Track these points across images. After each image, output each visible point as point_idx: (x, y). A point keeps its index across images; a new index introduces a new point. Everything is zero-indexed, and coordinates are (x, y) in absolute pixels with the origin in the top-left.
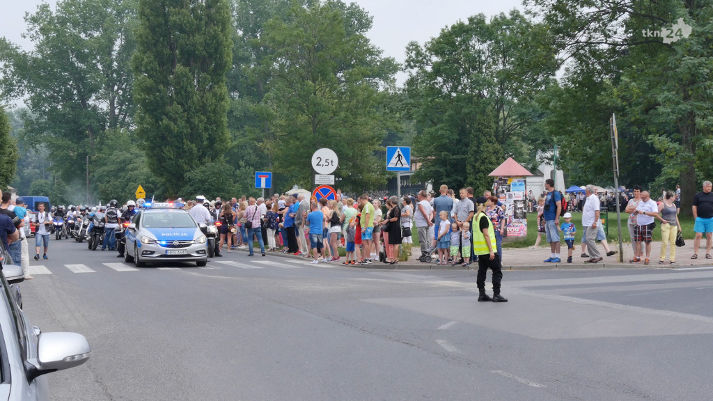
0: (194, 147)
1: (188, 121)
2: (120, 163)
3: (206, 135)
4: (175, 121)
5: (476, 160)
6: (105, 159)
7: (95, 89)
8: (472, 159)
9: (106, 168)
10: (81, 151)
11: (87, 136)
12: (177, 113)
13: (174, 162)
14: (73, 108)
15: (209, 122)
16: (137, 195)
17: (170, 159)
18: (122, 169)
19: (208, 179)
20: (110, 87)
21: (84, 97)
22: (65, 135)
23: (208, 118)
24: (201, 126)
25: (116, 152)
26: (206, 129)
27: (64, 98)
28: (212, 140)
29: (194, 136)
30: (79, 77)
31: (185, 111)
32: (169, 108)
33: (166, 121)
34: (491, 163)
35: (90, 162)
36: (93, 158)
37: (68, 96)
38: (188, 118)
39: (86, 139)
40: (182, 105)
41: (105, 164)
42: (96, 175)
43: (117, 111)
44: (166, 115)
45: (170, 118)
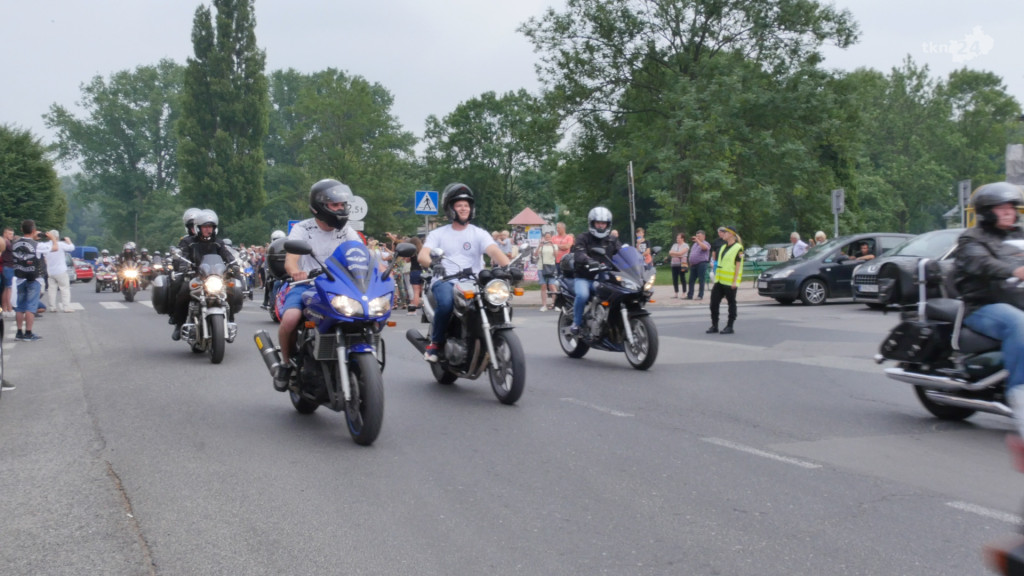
0: (233, 204)
1: (228, 181)
2: (166, 219)
3: (244, 194)
4: (215, 180)
5: (487, 219)
6: (152, 217)
7: (143, 154)
8: (484, 218)
10: (131, 209)
11: (136, 197)
12: (217, 173)
14: (124, 171)
15: (247, 182)
18: (168, 226)
20: (157, 152)
21: (133, 161)
22: (116, 195)
23: (246, 179)
24: (240, 186)
25: (161, 211)
26: (244, 189)
27: (115, 162)
28: (249, 199)
29: (233, 194)
30: (130, 144)
31: (224, 172)
32: (209, 169)
33: (207, 180)
34: (501, 223)
35: (139, 219)
36: (141, 216)
37: (119, 160)
38: (228, 179)
39: (135, 200)
40: (222, 166)
41: (152, 222)
43: (164, 175)
44: (208, 175)
45: (211, 178)
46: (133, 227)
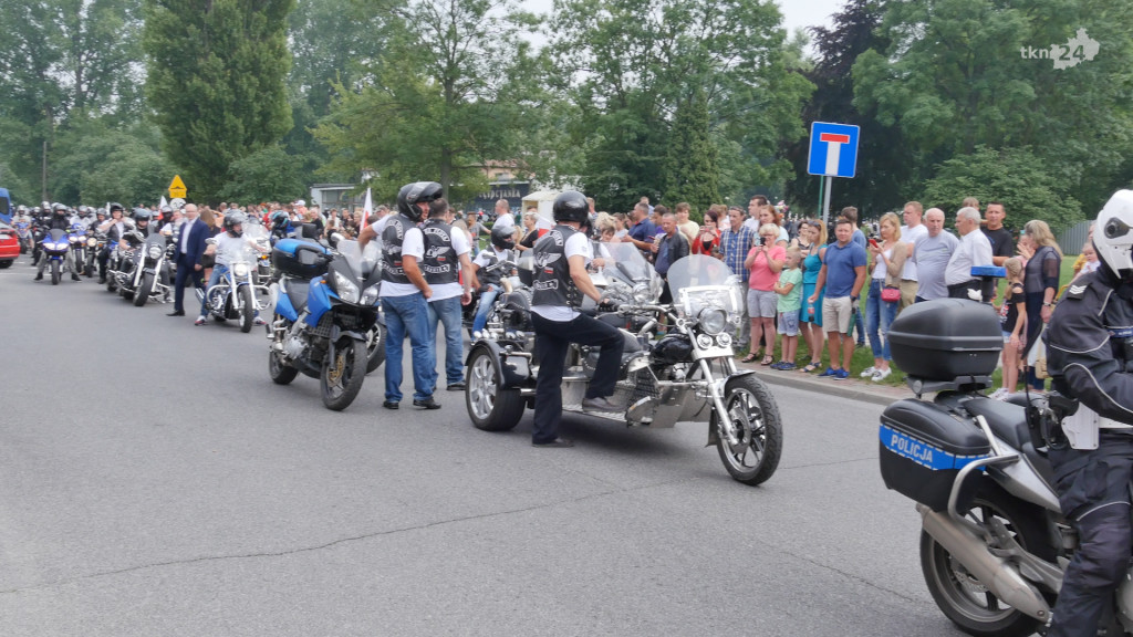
0: (239, 123)
1: (231, 83)
2: (98, 150)
3: (257, 107)
4: (211, 81)
5: (682, 165)
6: (70, 146)
7: (56, 57)
8: (676, 163)
9: (74, 158)
10: (36, 134)
11: (44, 117)
12: (215, 70)
13: (207, 145)
14: (26, 79)
15: (264, 87)
16: (171, 190)
17: (201, 140)
18: (103, 159)
19: (268, 173)
20: (76, 53)
21: (41, 66)
22: (15, 114)
23: (261, 80)
24: (252, 92)
25: (86, 138)
26: (258, 98)
27: (14, 65)
28: (265, 116)
29: (240, 107)
30: (35, 39)
31: (227, 67)
32: (201, 62)
33: (197, 81)
34: (704, 170)
35: (49, 149)
36: (53, 145)
37: (19, 62)
38: (232, 79)
39: (43, 121)
40: (223, 57)
41: (72, 153)
42: (58, 165)
43: (84, 87)
44: (198, 72)
45: (205, 78)
46: (38, 160)
